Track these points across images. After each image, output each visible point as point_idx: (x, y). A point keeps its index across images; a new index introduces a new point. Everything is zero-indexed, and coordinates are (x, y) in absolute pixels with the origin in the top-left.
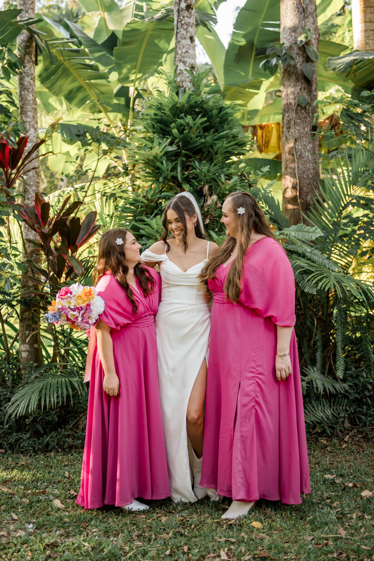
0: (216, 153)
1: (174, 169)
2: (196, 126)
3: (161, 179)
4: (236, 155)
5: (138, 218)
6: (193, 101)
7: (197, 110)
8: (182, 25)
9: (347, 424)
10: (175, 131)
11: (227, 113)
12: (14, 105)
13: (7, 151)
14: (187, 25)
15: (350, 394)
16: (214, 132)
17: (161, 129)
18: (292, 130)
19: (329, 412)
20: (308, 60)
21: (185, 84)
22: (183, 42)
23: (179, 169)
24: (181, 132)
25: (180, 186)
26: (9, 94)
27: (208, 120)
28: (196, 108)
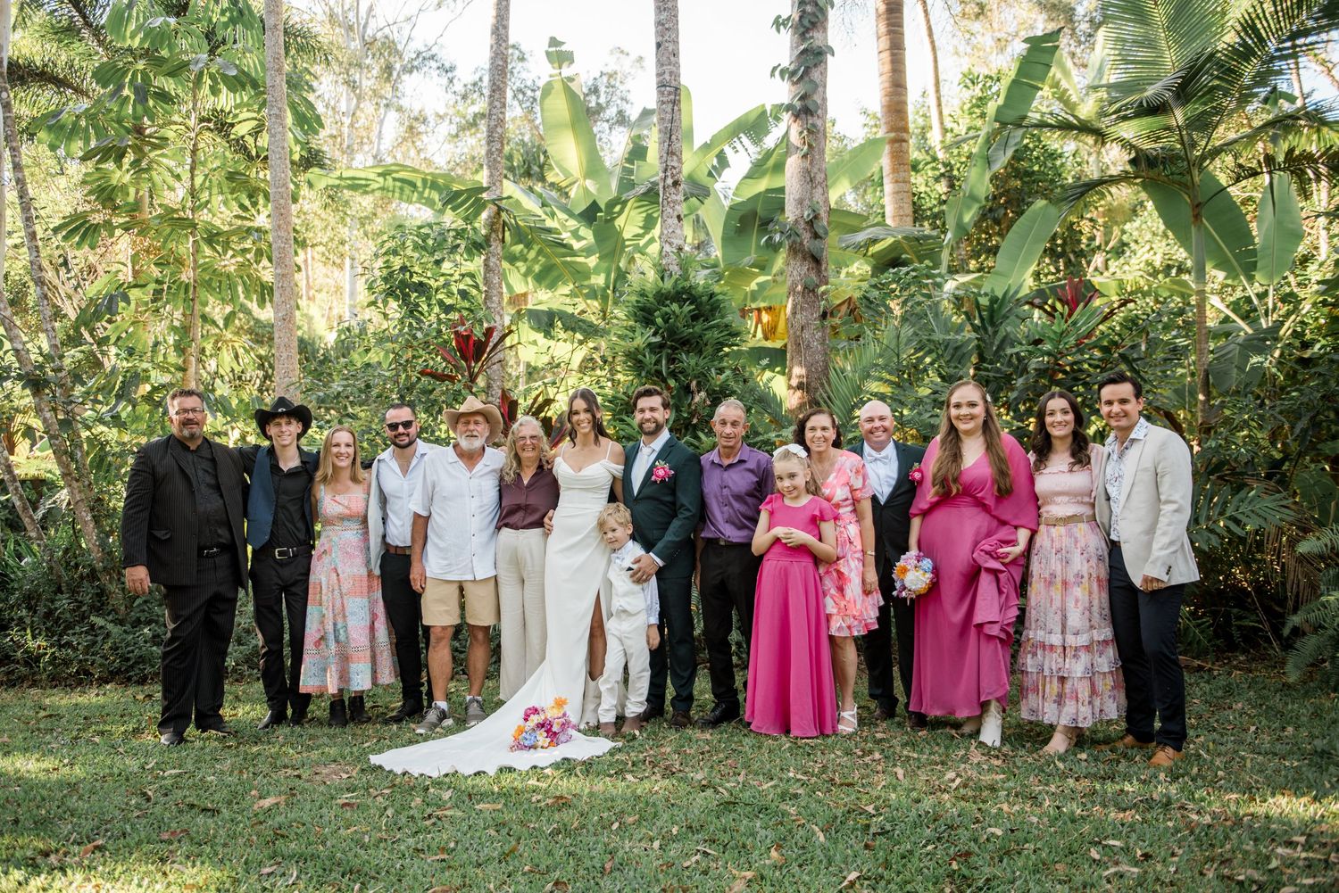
0: (706, 344)
1: (658, 362)
2: (683, 314)
3: (643, 374)
4: (730, 346)
6: (681, 286)
7: (684, 296)
8: (668, 202)
10: (659, 320)
11: (718, 300)
13: (471, 342)
14: (674, 202)
16: (704, 321)
17: (644, 317)
18: (798, 316)
20: (816, 236)
21: (671, 267)
22: (670, 221)
23: (664, 362)
24: (666, 321)
25: (664, 380)
26: (472, 276)
27: (697, 308)
28: (683, 294)
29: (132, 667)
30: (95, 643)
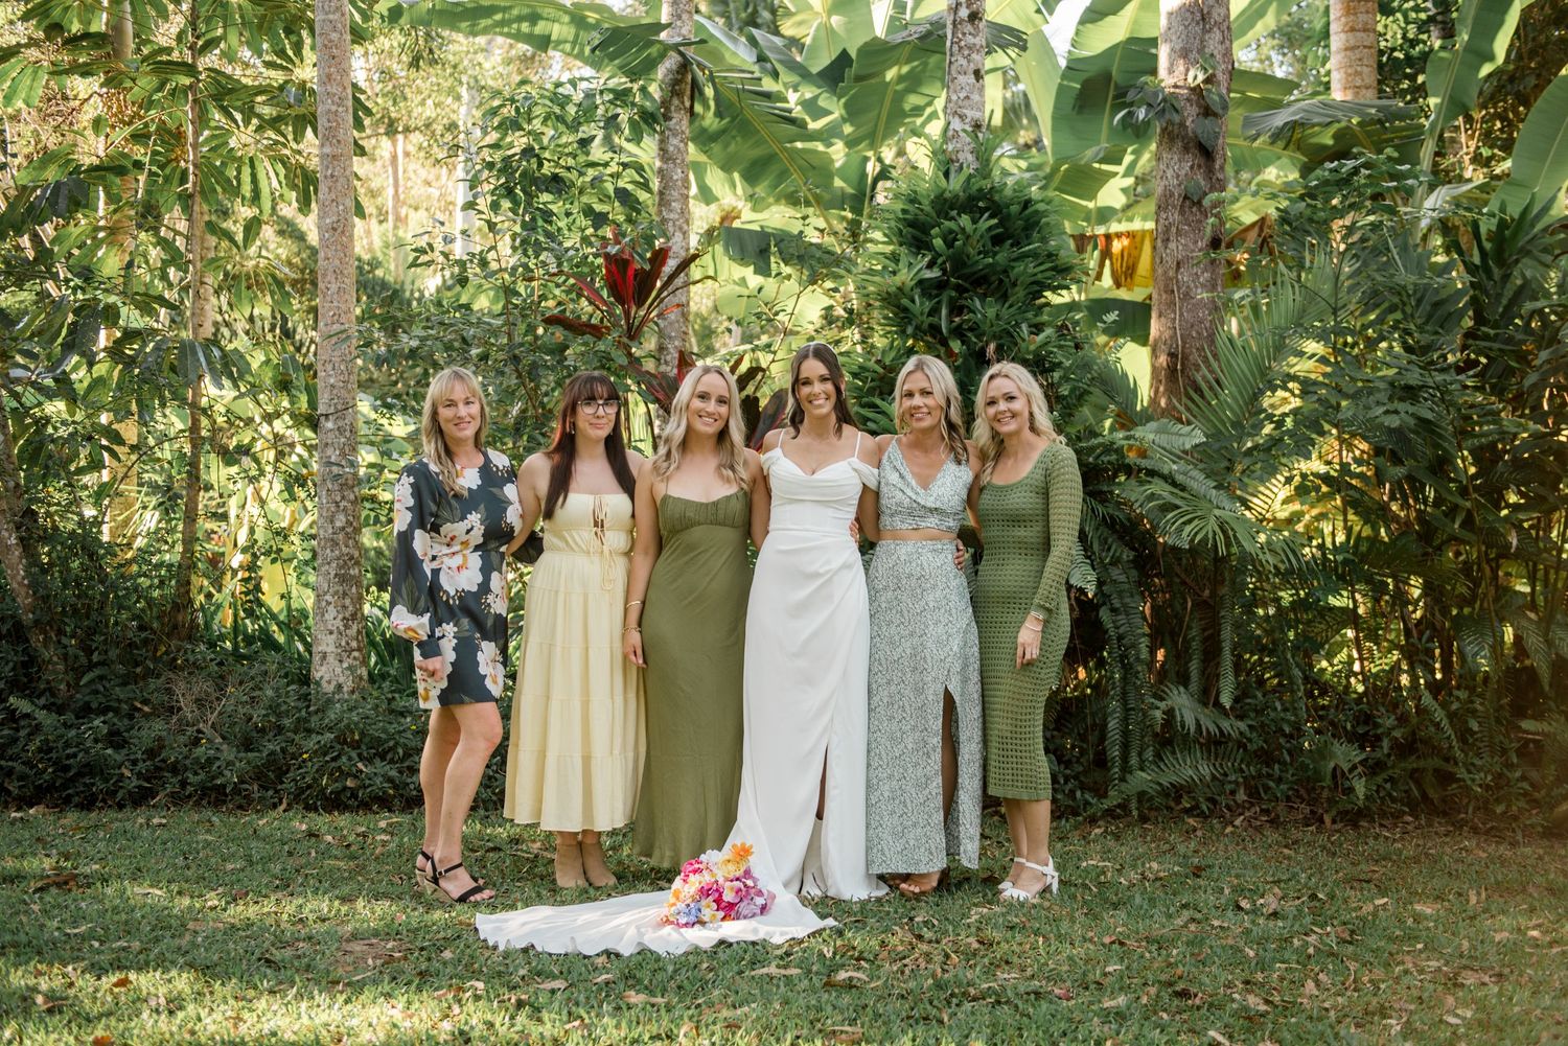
0: (1014, 285)
1: (935, 311)
2: (979, 233)
3: (910, 330)
4: (1054, 289)
5: (865, 400)
6: (976, 187)
7: (981, 204)
8: (960, 48)
9: (1241, 796)
10: (938, 242)
11: (1037, 212)
12: (649, 190)
13: (630, 273)
14: (970, 48)
15: (1250, 740)
16: (1012, 245)
17: (914, 237)
18: (1172, 245)
19: (1205, 770)
20: (1207, 112)
21: (961, 157)
22: (961, 78)
23: (944, 312)
24: (949, 244)
25: (944, 342)
26: (639, 169)
27: (1001, 224)
28: (981, 200)
29: (73, 780)
30: (15, 740)
